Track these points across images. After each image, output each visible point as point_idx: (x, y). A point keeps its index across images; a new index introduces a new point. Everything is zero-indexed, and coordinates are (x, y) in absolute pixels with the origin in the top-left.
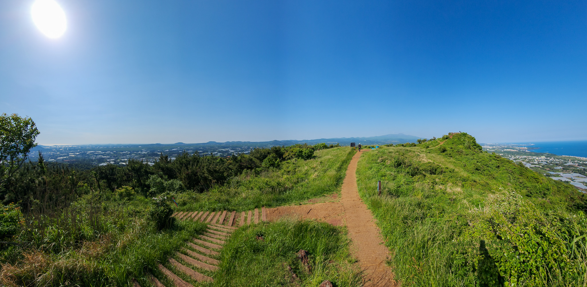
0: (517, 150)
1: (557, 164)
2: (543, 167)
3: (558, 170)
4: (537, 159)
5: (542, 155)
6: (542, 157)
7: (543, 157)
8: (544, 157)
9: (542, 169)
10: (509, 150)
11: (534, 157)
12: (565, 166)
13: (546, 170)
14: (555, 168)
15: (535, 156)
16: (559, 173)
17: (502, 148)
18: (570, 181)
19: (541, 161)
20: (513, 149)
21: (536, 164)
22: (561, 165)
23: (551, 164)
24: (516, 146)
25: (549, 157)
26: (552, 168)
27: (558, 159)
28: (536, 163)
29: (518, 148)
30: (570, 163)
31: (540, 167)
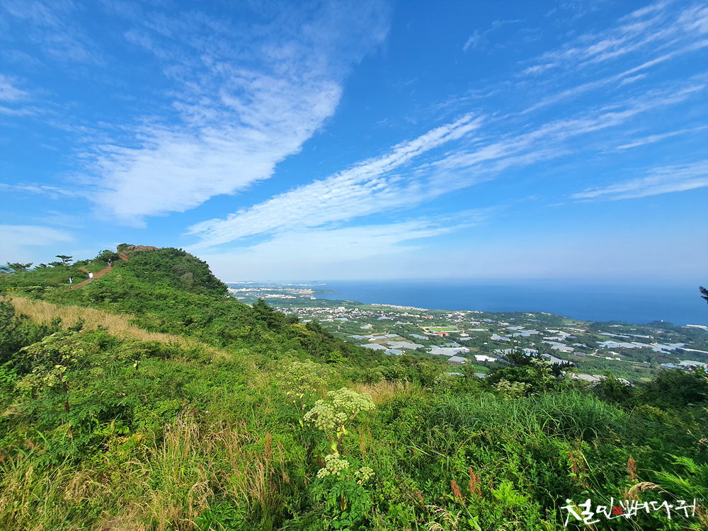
0: (294, 296)
1: (364, 321)
2: (342, 327)
3: (366, 332)
4: (331, 312)
5: (339, 303)
6: (339, 308)
7: (342, 309)
10: (278, 296)
11: (326, 309)
12: (376, 323)
13: (347, 332)
14: (361, 328)
15: (327, 306)
16: (368, 337)
17: (261, 291)
18: (385, 348)
20: (286, 294)
21: (329, 323)
22: (371, 321)
23: (354, 320)
24: (292, 288)
25: (351, 308)
26: (358, 327)
27: (366, 310)
28: (330, 320)
29: (295, 292)
30: (383, 317)
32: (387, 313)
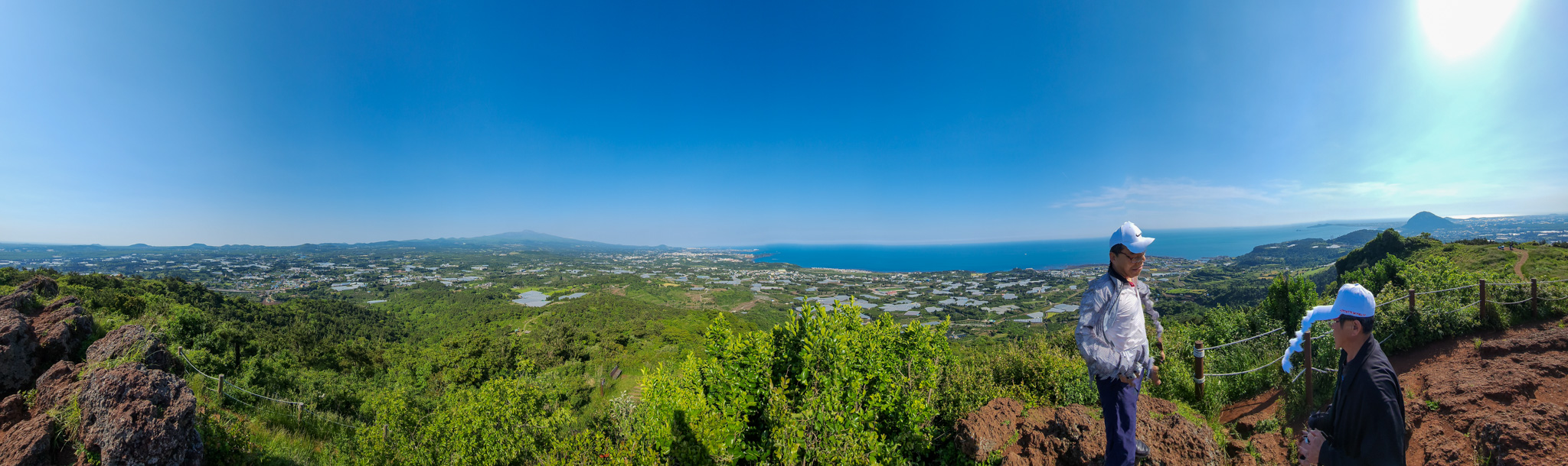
0: (740, 260)
1: (808, 284)
2: (786, 288)
3: (811, 294)
4: (772, 274)
5: (780, 267)
7: (782, 271)
8: (784, 270)
9: (785, 292)
10: (728, 260)
11: (768, 271)
12: (819, 285)
13: (792, 294)
14: (807, 290)
15: (767, 269)
17: (715, 255)
19: (779, 277)
20: (735, 258)
21: (773, 285)
22: (815, 284)
23: (797, 282)
24: (738, 253)
25: (792, 270)
26: (801, 290)
27: (807, 273)
28: (772, 282)
29: (740, 256)
30: (828, 281)
31: (781, 290)
32: (831, 275)
